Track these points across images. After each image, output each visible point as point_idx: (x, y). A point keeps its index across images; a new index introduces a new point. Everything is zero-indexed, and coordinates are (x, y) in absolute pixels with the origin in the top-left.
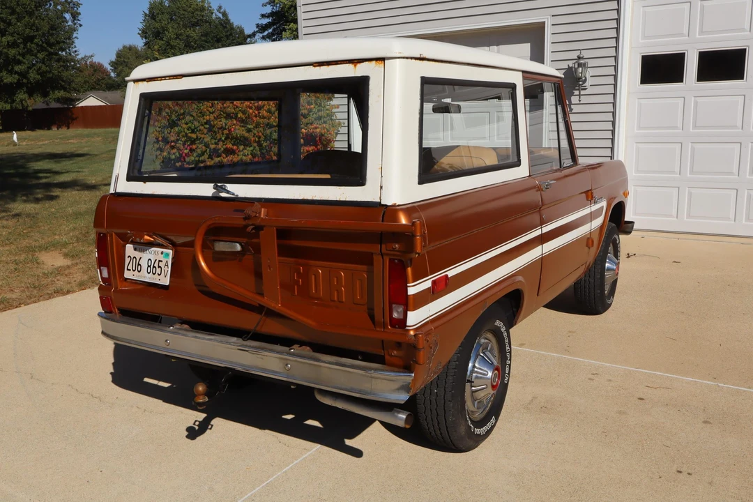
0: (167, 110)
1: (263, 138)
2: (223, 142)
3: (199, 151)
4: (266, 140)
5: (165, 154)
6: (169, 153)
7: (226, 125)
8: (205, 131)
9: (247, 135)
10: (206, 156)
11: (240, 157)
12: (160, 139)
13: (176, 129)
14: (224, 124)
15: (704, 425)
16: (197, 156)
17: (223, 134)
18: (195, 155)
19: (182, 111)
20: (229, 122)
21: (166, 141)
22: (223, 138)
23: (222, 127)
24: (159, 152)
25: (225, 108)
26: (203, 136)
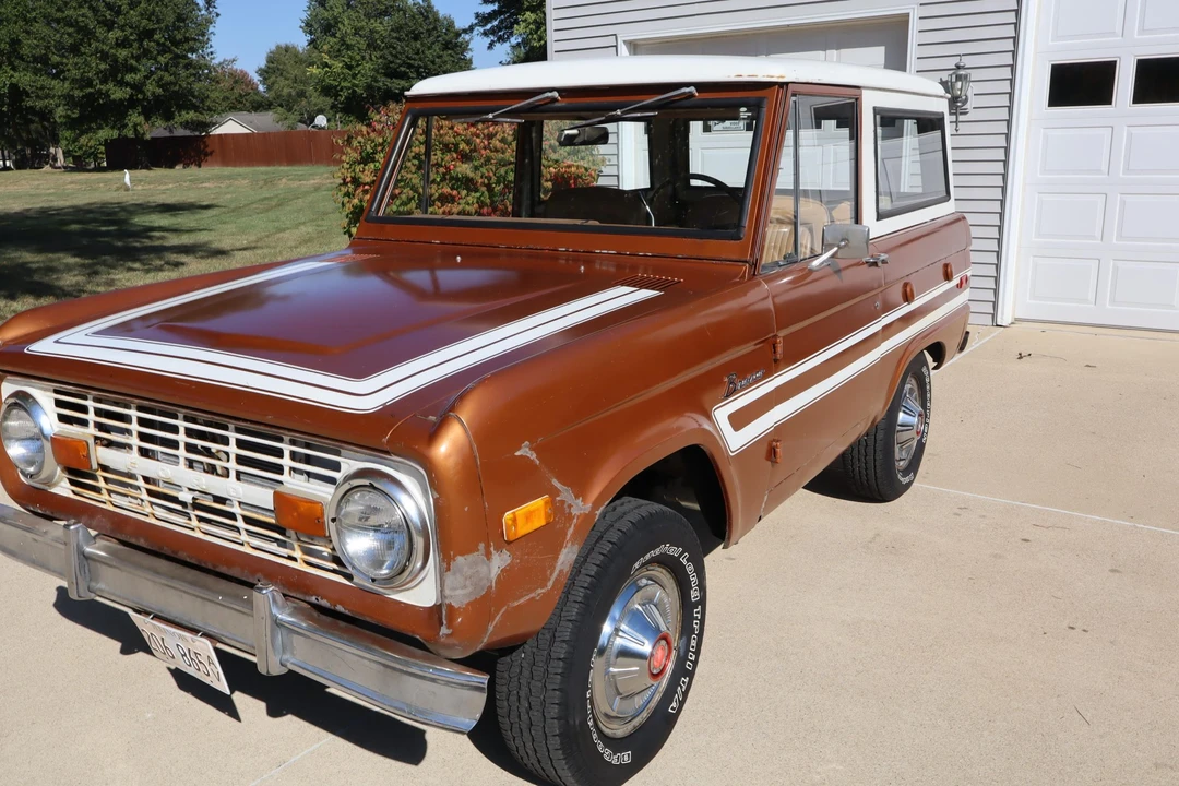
0: (360, 138)
1: (494, 179)
2: (438, 184)
3: (404, 197)
4: (498, 183)
5: (356, 201)
6: (361, 201)
7: (442, 160)
8: (413, 169)
9: (471, 175)
10: (413, 205)
11: (460, 207)
12: (349, 179)
13: (372, 165)
14: (440, 160)
15: (1111, 574)
16: (401, 205)
17: (437, 172)
18: (398, 202)
19: (381, 140)
20: (447, 157)
21: (356, 181)
22: (438, 180)
23: (437, 163)
24: (346, 199)
25: (441, 136)
26: (409, 176)
